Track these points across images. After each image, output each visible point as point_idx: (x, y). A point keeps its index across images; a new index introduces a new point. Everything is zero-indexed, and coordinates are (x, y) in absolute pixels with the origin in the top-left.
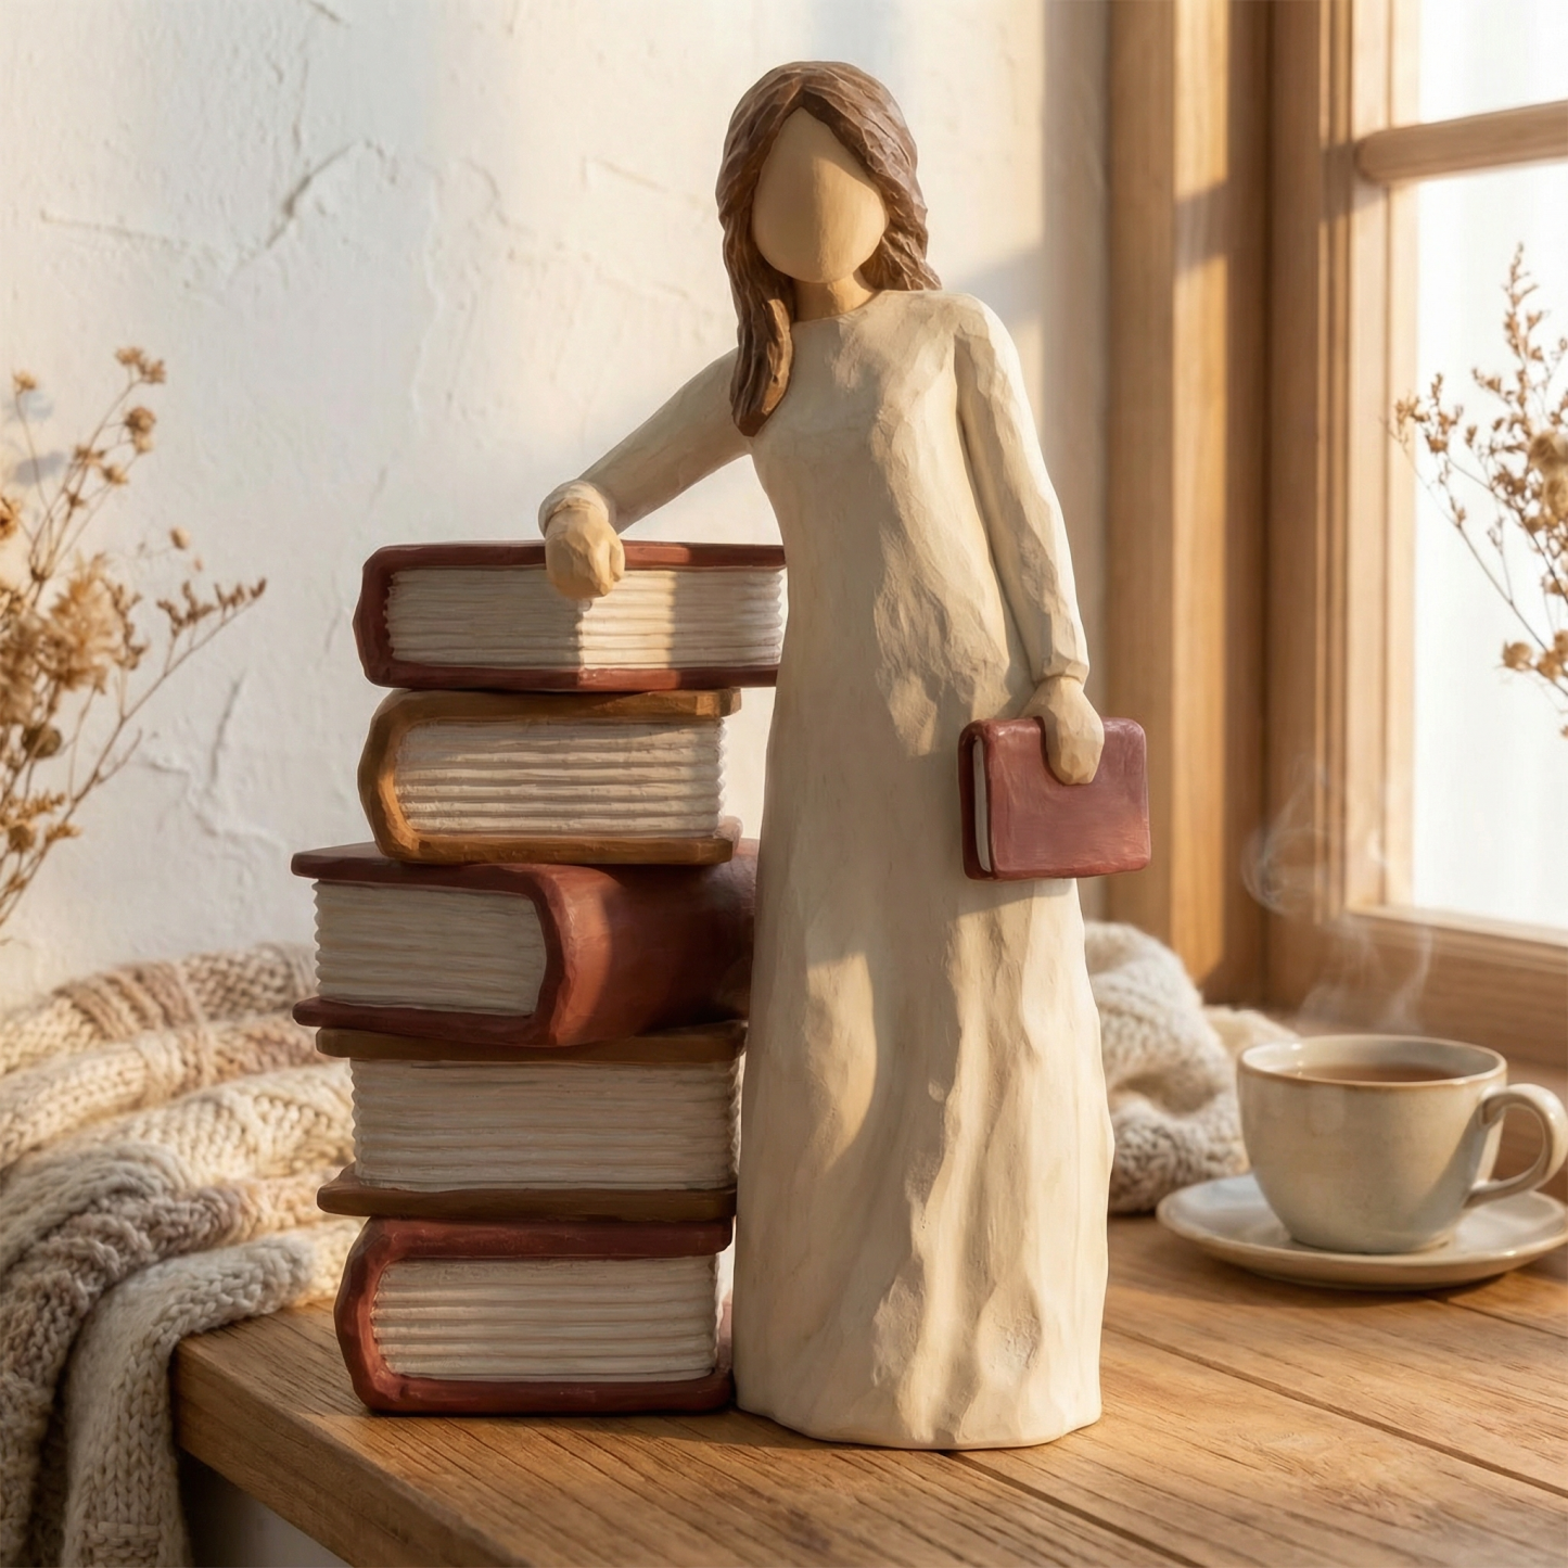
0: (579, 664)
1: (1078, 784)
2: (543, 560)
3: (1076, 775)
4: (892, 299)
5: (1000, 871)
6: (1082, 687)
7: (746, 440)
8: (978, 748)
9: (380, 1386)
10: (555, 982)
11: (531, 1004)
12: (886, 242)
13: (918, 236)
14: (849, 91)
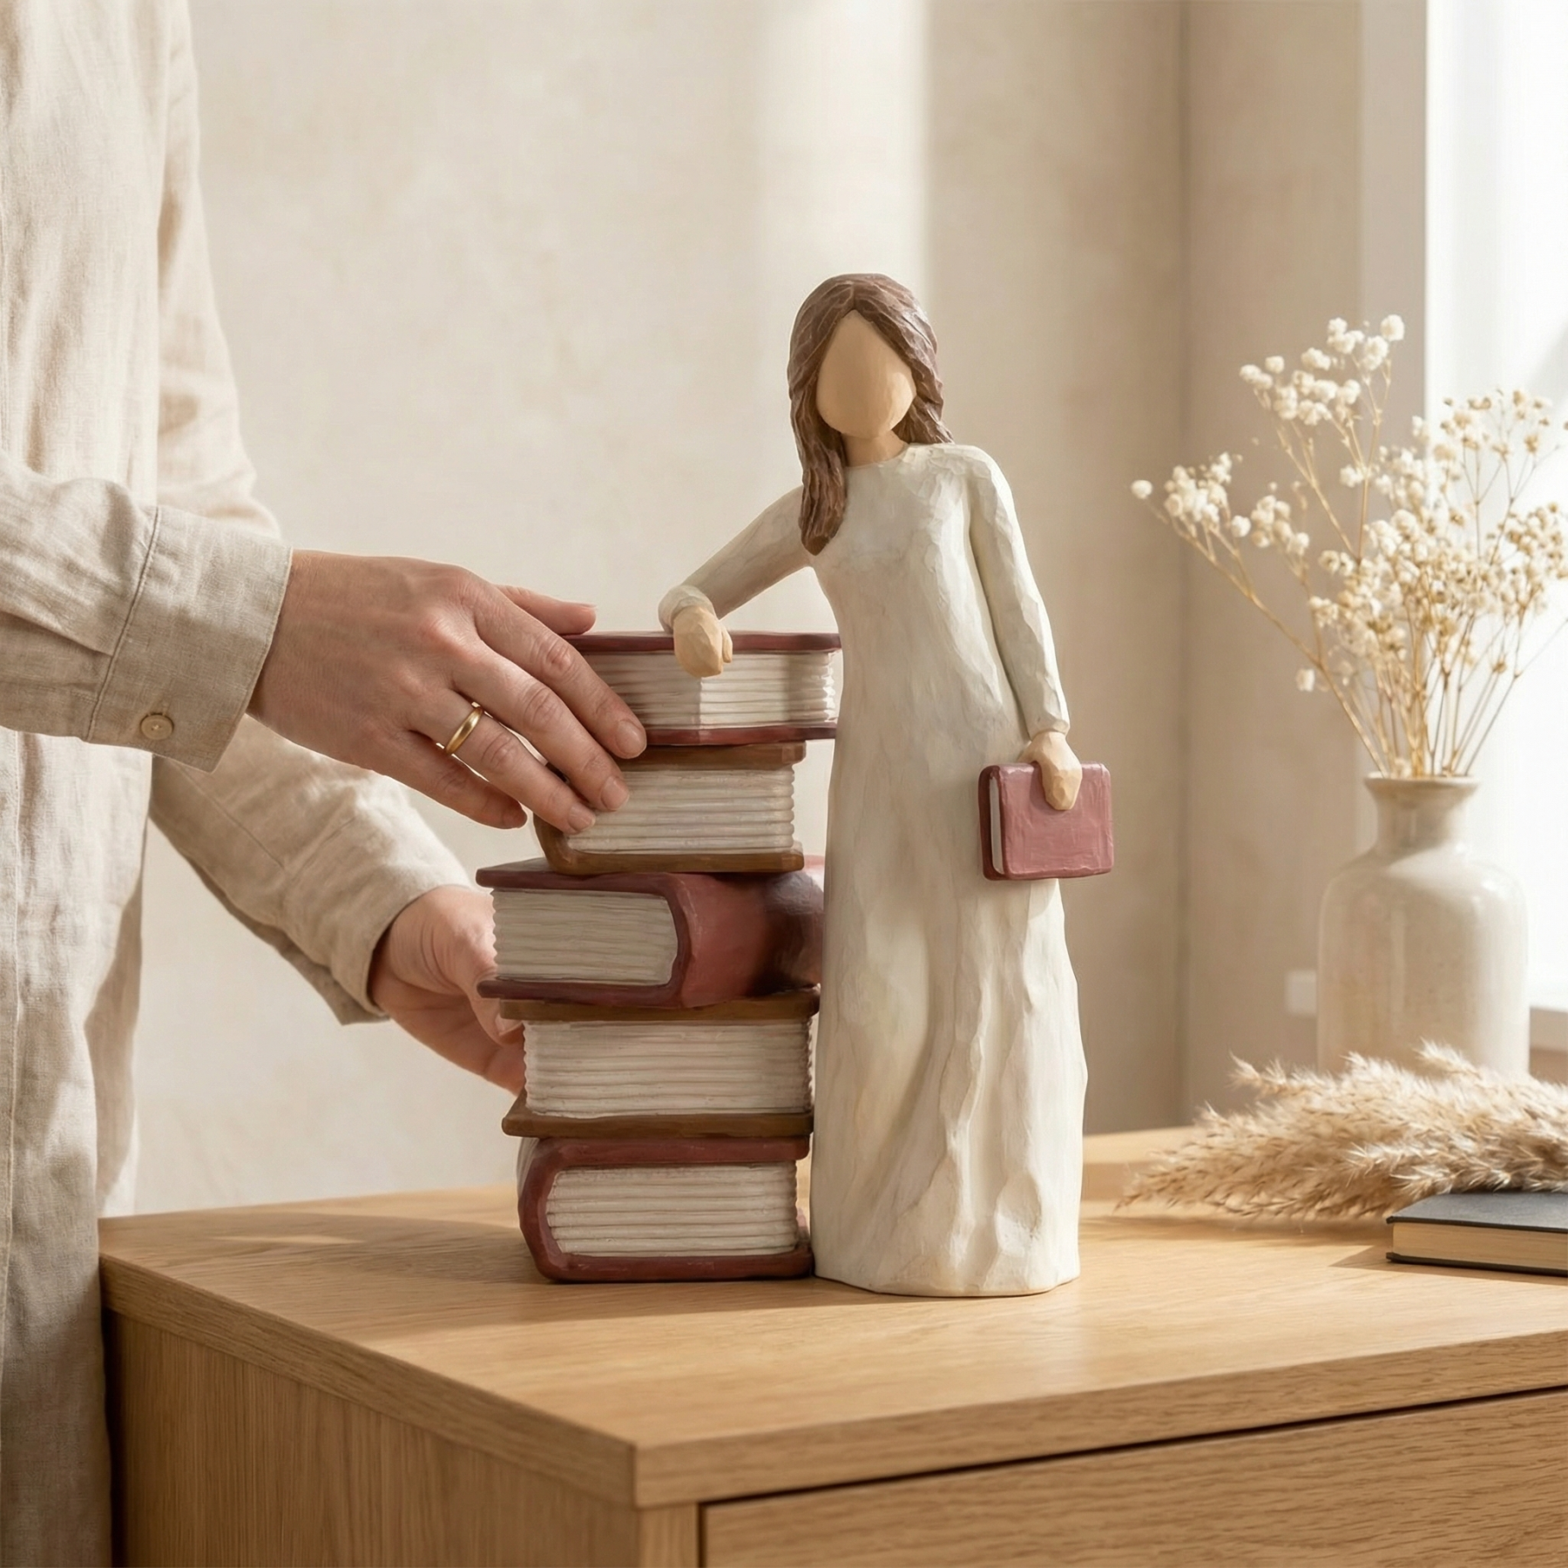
0: (698, 724)
1: (1063, 811)
2: (673, 648)
3: (1064, 805)
4: (918, 452)
5: (1013, 874)
6: (1063, 737)
7: (811, 556)
8: (993, 784)
9: (554, 1261)
10: (684, 960)
11: (666, 977)
12: (914, 409)
13: (938, 405)
14: (889, 298)
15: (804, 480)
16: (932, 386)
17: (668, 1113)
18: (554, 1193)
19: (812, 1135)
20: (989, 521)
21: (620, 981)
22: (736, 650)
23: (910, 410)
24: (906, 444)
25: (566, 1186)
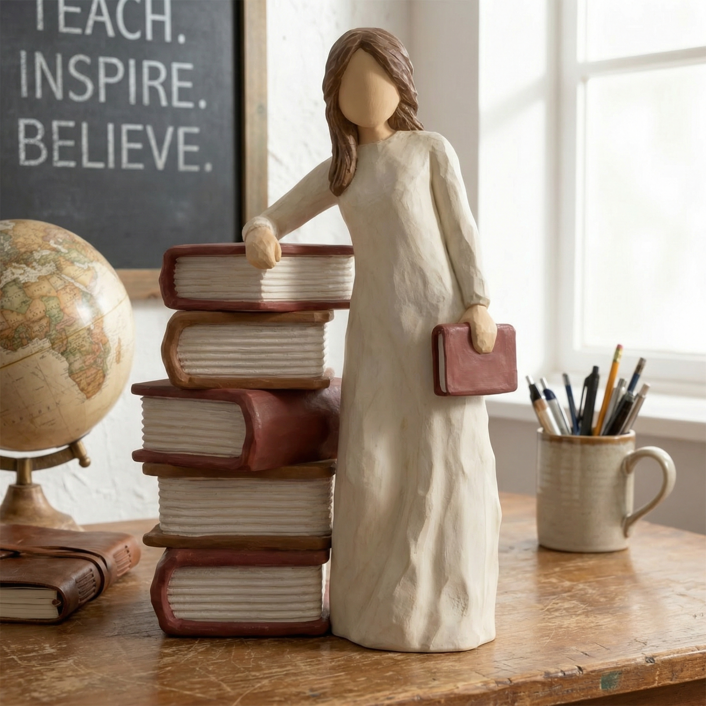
0: (261, 299)
1: (486, 353)
2: (245, 252)
3: (485, 349)
4: (402, 135)
7: (336, 198)
8: (441, 337)
9: (171, 624)
10: (250, 442)
11: (239, 452)
12: (399, 109)
13: (414, 107)
14: (383, 42)
15: (333, 152)
16: (410, 96)
17: (245, 534)
18: (172, 583)
19: (331, 549)
20: (443, 177)
21: (212, 454)
22: (284, 254)
23: (396, 111)
24: (395, 131)
25: (179, 578)
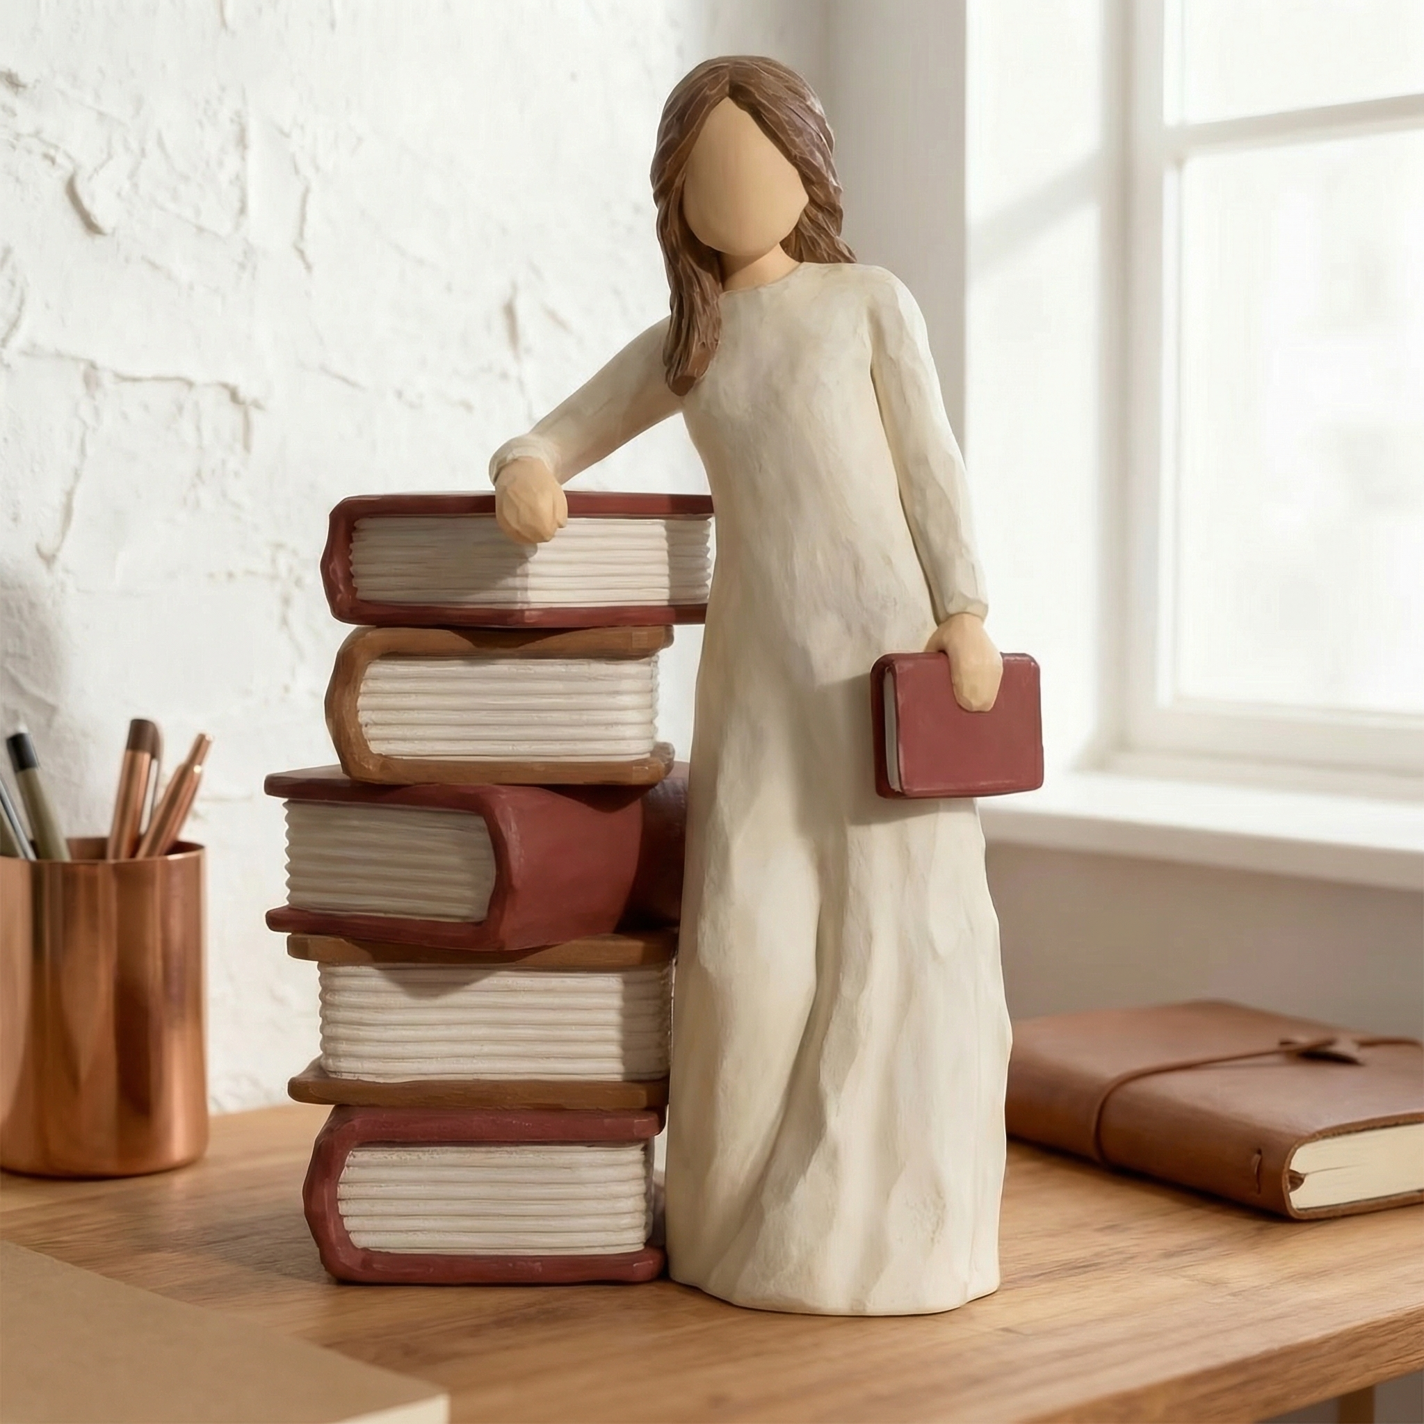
0: (524, 602)
1: (979, 712)
2: (493, 509)
3: (978, 703)
5: (908, 792)
7: (678, 399)
8: (888, 678)
9: (345, 1259)
10: (503, 891)
11: (480, 911)
12: (806, 219)
13: (836, 214)
16: (828, 194)
18: (347, 1174)
23: (800, 222)
24: (797, 263)
25: (363, 1166)
